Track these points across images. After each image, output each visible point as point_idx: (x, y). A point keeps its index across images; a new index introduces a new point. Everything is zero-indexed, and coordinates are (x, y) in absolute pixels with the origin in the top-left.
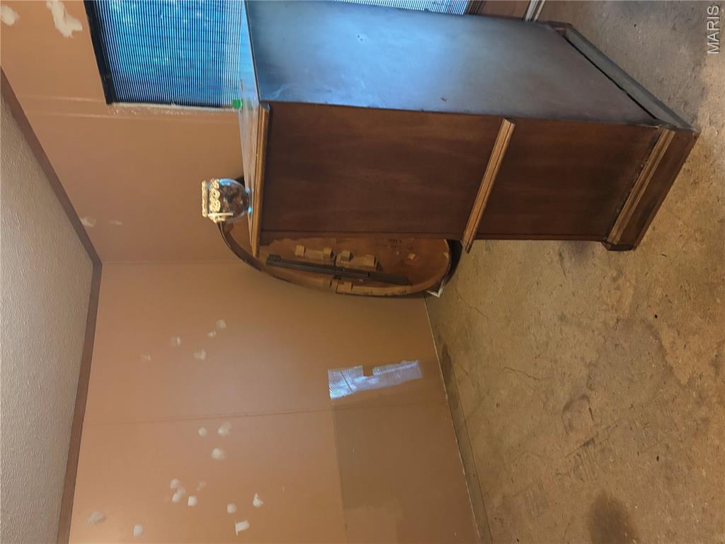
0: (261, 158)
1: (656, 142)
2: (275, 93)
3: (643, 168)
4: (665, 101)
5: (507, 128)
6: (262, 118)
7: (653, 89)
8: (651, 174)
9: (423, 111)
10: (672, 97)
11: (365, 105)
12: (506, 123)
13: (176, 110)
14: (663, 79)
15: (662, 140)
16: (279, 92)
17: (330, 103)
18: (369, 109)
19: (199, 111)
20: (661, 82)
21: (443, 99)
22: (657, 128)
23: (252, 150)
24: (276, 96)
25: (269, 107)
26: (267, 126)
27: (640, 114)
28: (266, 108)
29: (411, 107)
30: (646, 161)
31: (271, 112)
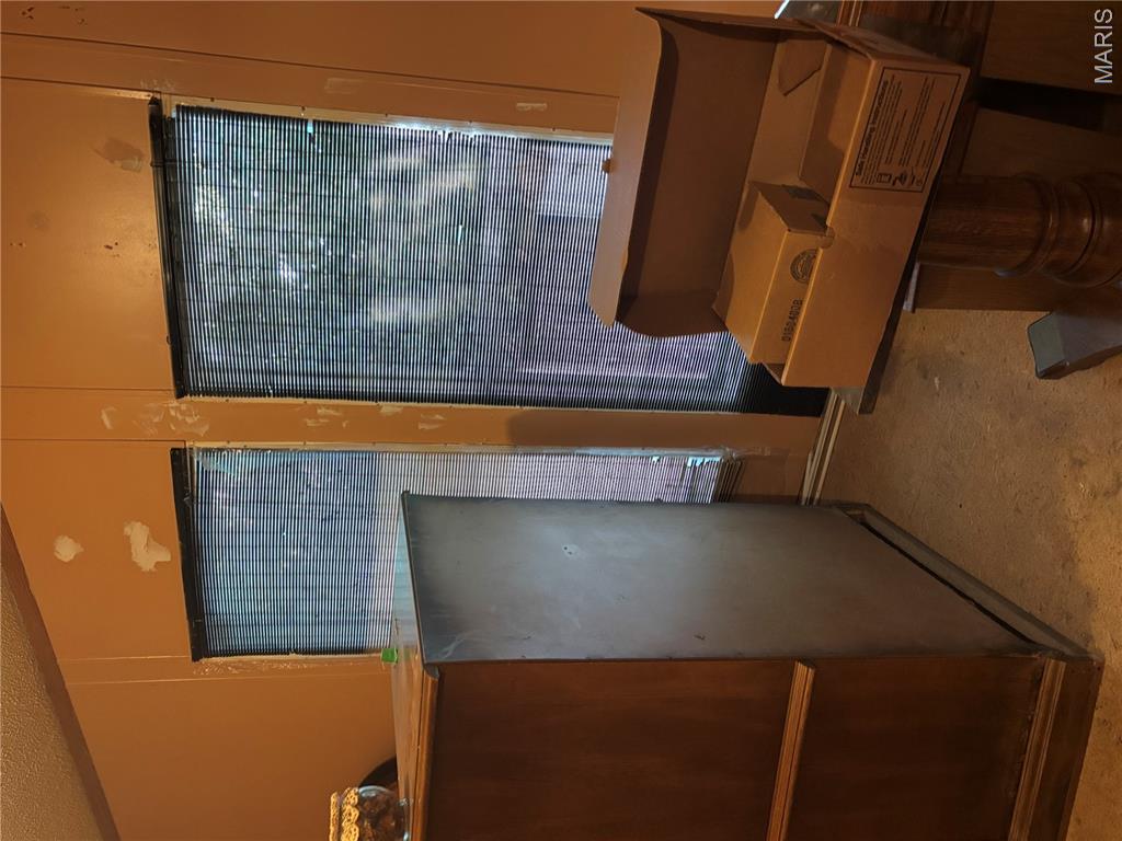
0: (425, 753)
1: (1041, 679)
2: (446, 649)
3: (1032, 721)
4: (1037, 613)
5: (803, 675)
6: (427, 691)
7: (1011, 595)
8: (1049, 730)
9: (671, 659)
10: (1044, 606)
11: (583, 657)
12: (801, 669)
13: (296, 661)
14: (1022, 580)
15: (1048, 674)
16: (452, 646)
17: (528, 657)
18: (588, 661)
19: (330, 662)
20: (1021, 585)
21: (699, 637)
22: (1036, 659)
23: (411, 735)
24: (448, 654)
25: (437, 673)
26: (435, 701)
27: (1004, 637)
28: (433, 675)
29: (652, 654)
30: (1034, 710)
31: (441, 679)
